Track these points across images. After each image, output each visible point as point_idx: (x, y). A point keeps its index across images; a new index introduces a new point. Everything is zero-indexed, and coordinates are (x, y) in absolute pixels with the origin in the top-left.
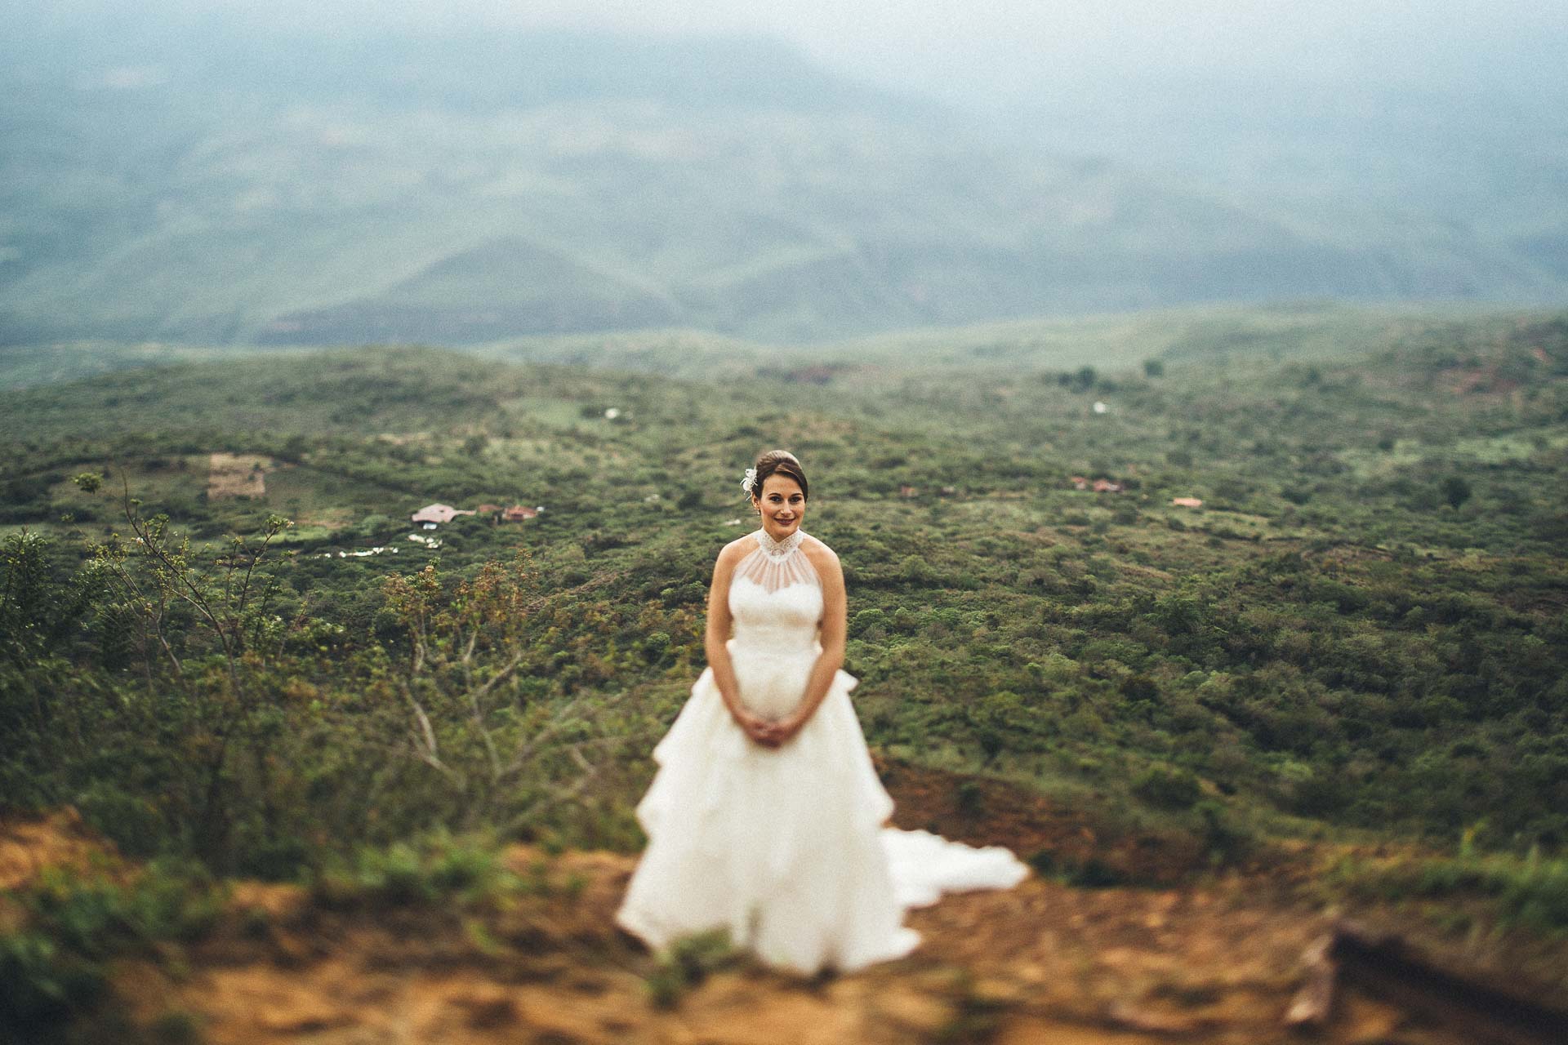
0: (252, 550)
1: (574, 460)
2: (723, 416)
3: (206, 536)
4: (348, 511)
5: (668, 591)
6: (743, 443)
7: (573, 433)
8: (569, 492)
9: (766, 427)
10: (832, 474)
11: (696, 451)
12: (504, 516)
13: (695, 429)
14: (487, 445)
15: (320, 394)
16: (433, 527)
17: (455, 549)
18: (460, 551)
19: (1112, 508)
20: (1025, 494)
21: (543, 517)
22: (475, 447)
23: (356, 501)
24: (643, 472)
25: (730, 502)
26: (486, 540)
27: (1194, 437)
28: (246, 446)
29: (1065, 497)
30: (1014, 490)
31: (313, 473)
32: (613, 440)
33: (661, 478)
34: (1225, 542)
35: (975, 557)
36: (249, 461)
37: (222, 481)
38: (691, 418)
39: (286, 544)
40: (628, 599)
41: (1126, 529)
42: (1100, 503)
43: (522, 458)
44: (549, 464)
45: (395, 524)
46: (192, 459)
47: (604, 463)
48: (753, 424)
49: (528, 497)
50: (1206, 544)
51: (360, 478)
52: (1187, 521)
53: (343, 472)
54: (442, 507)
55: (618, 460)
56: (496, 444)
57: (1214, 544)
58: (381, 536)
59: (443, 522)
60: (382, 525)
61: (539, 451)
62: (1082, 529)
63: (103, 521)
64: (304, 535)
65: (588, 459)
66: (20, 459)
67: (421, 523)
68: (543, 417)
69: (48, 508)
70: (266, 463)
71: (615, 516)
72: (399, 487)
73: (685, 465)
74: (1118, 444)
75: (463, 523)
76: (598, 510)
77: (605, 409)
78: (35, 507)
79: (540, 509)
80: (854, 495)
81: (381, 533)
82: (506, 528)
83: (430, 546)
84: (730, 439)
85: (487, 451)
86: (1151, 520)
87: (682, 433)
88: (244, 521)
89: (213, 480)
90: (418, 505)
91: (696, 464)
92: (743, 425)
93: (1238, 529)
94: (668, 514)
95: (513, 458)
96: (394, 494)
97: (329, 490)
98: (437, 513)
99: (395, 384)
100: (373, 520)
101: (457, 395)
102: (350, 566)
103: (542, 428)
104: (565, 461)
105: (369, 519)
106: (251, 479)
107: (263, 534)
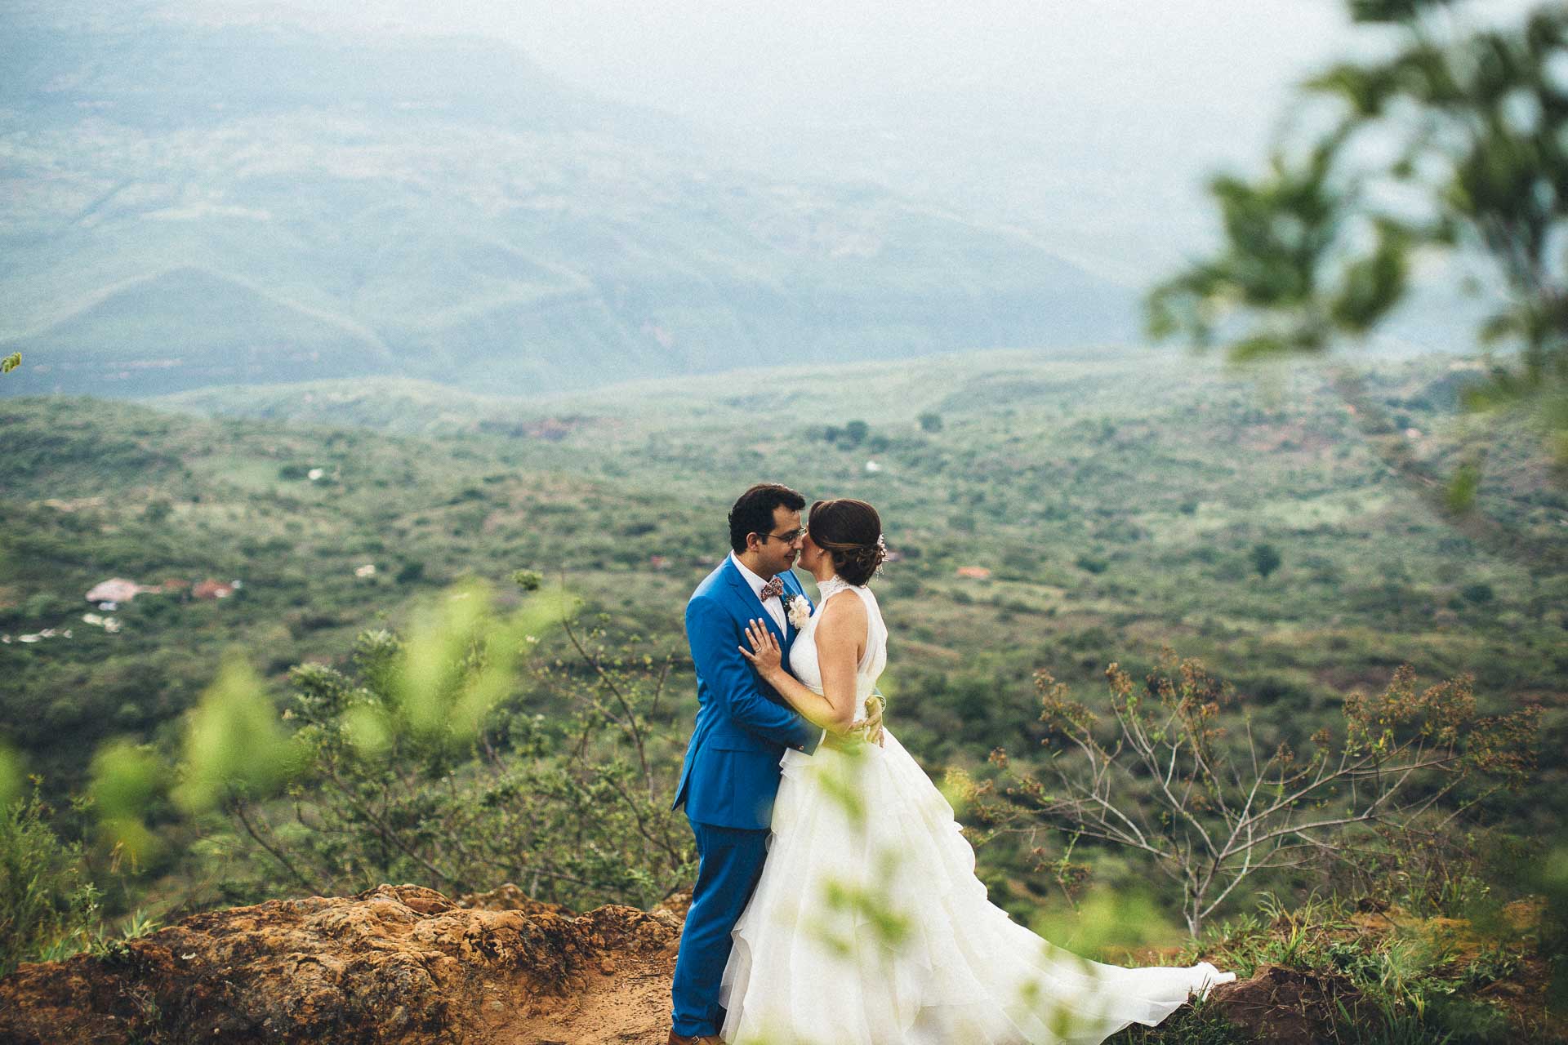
1: (274, 528)
2: (446, 477)
4: (12, 588)
6: (473, 507)
7: (272, 497)
8: (267, 565)
9: (495, 489)
10: (571, 543)
11: (415, 517)
12: (194, 593)
13: (411, 491)
14: (171, 511)
16: (112, 606)
17: (139, 632)
18: (144, 634)
21: (241, 595)
22: (158, 512)
23: (21, 577)
24: (355, 541)
26: (174, 620)
27: (979, 498)
32: (319, 505)
33: (375, 549)
34: (1017, 616)
38: (408, 479)
41: (907, 602)
43: (213, 525)
44: (245, 533)
45: (68, 604)
47: (308, 531)
48: (480, 485)
49: (222, 571)
50: (995, 619)
51: (27, 551)
52: (974, 593)
53: (5, 543)
54: (122, 584)
55: (324, 528)
56: (182, 510)
57: (1005, 619)
58: (51, 617)
59: (123, 601)
60: (51, 605)
61: (233, 517)
65: (290, 527)
67: (98, 602)
68: (234, 478)
71: (324, 591)
72: (70, 560)
73: (402, 533)
74: (894, 508)
75: (147, 601)
76: (303, 584)
77: (308, 468)
79: (237, 585)
80: (598, 566)
81: (50, 614)
82: (198, 607)
83: (109, 629)
84: (454, 502)
85: (171, 519)
86: (933, 593)
87: (397, 496)
90: (93, 581)
91: (416, 532)
92: (469, 486)
93: (1031, 602)
94: (386, 590)
95: (203, 526)
96: (65, 569)
98: (114, 590)
99: (60, 441)
100: (41, 599)
101: (134, 454)
102: (15, 653)
103: (235, 490)
104: (263, 529)
105: (36, 598)
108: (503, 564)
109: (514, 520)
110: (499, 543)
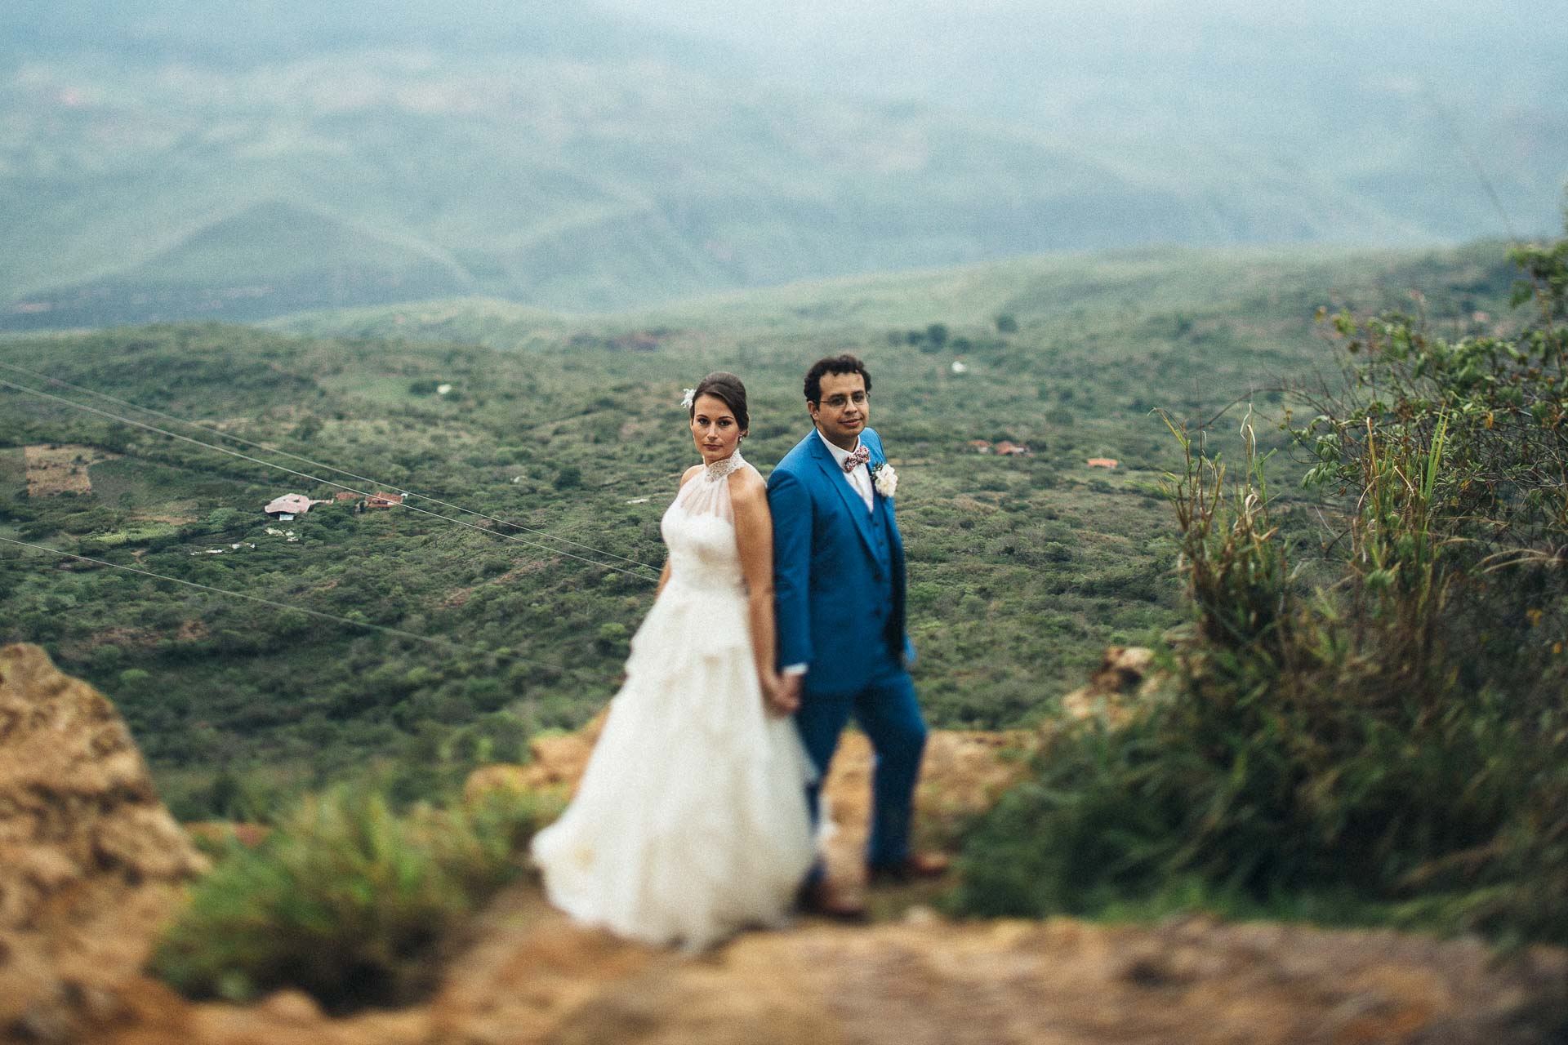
0: (94, 552)
1: (421, 441)
2: (579, 388)
3: (36, 536)
4: (191, 504)
5: (612, 576)
6: (607, 415)
7: (410, 412)
8: (428, 473)
9: (622, 397)
11: (553, 427)
12: (366, 503)
13: (537, 402)
14: (322, 427)
15: (113, 378)
16: (290, 518)
17: (321, 542)
18: (325, 544)
19: (1026, 472)
20: (930, 460)
21: (411, 501)
22: (308, 431)
23: (197, 494)
24: (504, 451)
25: (610, 480)
26: (352, 530)
27: (1067, 396)
28: (63, 437)
29: (972, 462)
30: (914, 456)
31: (144, 463)
32: (456, 418)
33: (522, 457)
34: (1160, 503)
35: (929, 528)
36: (67, 453)
37: (41, 476)
38: (532, 390)
39: (129, 544)
40: (566, 587)
41: (1048, 492)
42: (1012, 467)
43: (362, 440)
44: (394, 446)
45: (248, 517)
47: (454, 443)
48: (610, 395)
49: (387, 481)
50: (1141, 506)
51: (199, 468)
52: (1114, 483)
53: (177, 461)
54: (297, 497)
55: (466, 439)
56: (331, 425)
57: (1148, 506)
58: (234, 531)
59: (301, 513)
60: (233, 519)
61: (380, 432)
62: (1002, 494)
64: (147, 533)
65: (434, 439)
67: (276, 515)
68: (365, 395)
70: (88, 454)
71: (488, 500)
72: (240, 475)
73: (545, 442)
74: (990, 405)
75: (323, 513)
76: (468, 493)
77: (436, 384)
79: (405, 494)
81: (234, 528)
82: (372, 517)
83: (290, 540)
84: (587, 412)
85: (322, 434)
86: (1073, 483)
87: (529, 407)
88: (75, 519)
89: (30, 474)
90: (270, 496)
91: (557, 441)
92: (601, 395)
93: (1165, 488)
94: (546, 496)
95: (353, 441)
96: (240, 484)
97: (164, 482)
98: (291, 503)
99: (195, 365)
100: (222, 513)
101: (268, 374)
102: (207, 565)
103: (371, 406)
104: (412, 441)
105: (216, 513)
106: (74, 472)
107: (100, 534)
108: (652, 468)
109: (652, 426)
110: (639, 448)
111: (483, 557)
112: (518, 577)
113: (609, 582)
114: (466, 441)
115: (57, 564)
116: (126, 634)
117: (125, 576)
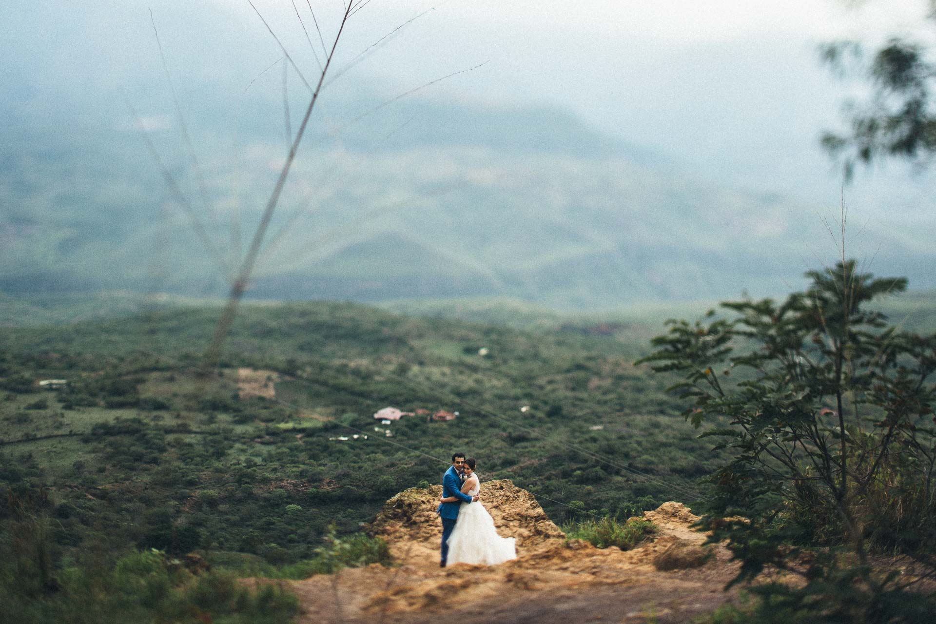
0: (274, 433)
1: (468, 382)
2: (565, 356)
3: (243, 421)
4: (332, 409)
5: (578, 472)
6: (580, 374)
7: (463, 364)
8: (471, 403)
9: (590, 364)
10: (642, 398)
11: (546, 379)
12: (434, 417)
13: (540, 364)
14: (409, 369)
15: (291, 332)
16: (388, 422)
17: (405, 438)
18: (408, 439)
21: (460, 419)
22: (403, 370)
23: (335, 403)
24: (517, 391)
25: (580, 413)
26: (424, 432)
28: (260, 364)
31: (305, 383)
32: (489, 369)
33: (528, 396)
36: (263, 374)
37: (247, 386)
38: (536, 356)
39: (294, 430)
40: (550, 477)
43: (434, 379)
44: (452, 384)
45: (364, 420)
46: (227, 371)
47: (488, 385)
48: (582, 362)
49: (446, 405)
51: (337, 388)
53: (325, 384)
54: (393, 410)
55: (495, 382)
56: (415, 369)
58: (356, 427)
59: (395, 420)
60: (355, 420)
61: (444, 374)
63: (175, 410)
64: (306, 425)
65: (477, 381)
66: (115, 367)
67: (380, 420)
68: (437, 352)
69: (138, 399)
70: (275, 375)
71: (506, 420)
72: (362, 395)
73: (541, 388)
75: (408, 420)
76: (494, 415)
77: (478, 348)
78: (129, 398)
79: (457, 413)
80: (662, 412)
82: (437, 425)
83: (388, 435)
84: (568, 371)
85: (410, 374)
87: (534, 366)
88: (264, 413)
89: (241, 385)
90: (377, 408)
91: (549, 388)
94: (540, 421)
95: (428, 379)
96: (360, 400)
97: (317, 395)
98: (389, 413)
99: (338, 326)
100: (350, 416)
101: (381, 336)
102: (339, 446)
103: (440, 359)
104: (462, 382)
105: (346, 416)
106: (266, 386)
107: (279, 423)
108: (606, 408)
109: (607, 383)
110: (598, 395)
111: (502, 454)
112: (522, 468)
113: (576, 476)
114: (494, 383)
115: (253, 439)
116: (290, 483)
117: (291, 449)
